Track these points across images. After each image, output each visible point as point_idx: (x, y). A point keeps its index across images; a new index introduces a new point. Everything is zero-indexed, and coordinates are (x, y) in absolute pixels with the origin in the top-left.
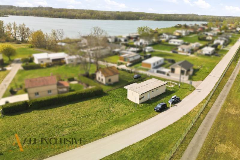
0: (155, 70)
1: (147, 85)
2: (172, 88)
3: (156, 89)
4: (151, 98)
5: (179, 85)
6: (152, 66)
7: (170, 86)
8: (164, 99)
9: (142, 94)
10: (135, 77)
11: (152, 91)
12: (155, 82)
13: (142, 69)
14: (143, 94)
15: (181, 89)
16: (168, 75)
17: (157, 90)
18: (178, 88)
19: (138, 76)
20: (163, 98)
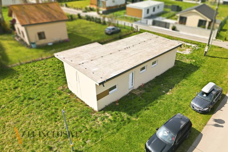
0: (150, 21)
1: (128, 51)
2: (188, 57)
3: (153, 60)
4: (136, 87)
5: (206, 50)
6: (144, 14)
7: (182, 51)
8: (175, 89)
9: (102, 83)
10: (107, 31)
11: (142, 66)
12: (149, 42)
13: (126, 18)
14: (108, 80)
15: (209, 58)
16: (174, 29)
17: (153, 63)
18: (204, 58)
19: (113, 29)
20: (172, 86)
